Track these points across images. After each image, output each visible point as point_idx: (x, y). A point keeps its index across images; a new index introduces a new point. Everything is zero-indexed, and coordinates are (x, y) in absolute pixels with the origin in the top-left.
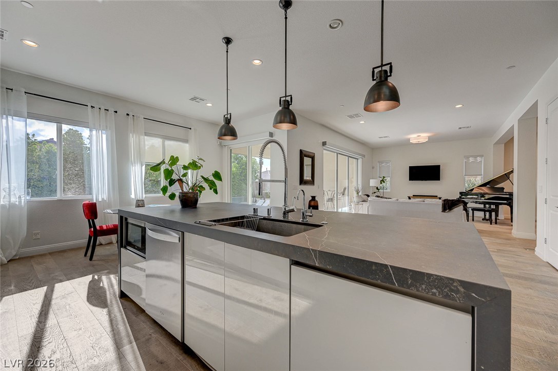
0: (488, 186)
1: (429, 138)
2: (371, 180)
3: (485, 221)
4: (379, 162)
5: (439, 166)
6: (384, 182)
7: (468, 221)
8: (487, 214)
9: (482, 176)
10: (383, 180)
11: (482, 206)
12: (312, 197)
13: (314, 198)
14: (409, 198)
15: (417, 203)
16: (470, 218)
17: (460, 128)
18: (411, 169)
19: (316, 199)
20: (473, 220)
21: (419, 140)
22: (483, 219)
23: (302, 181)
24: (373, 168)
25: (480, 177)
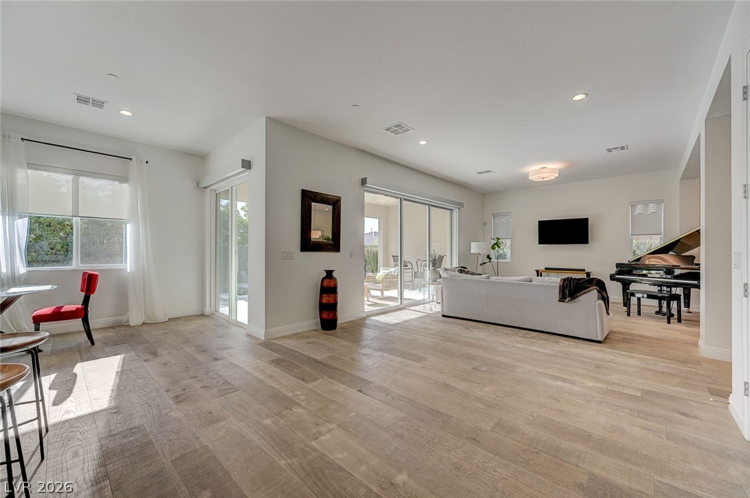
0: (671, 253)
1: (560, 172)
2: (472, 243)
3: (659, 316)
4: (494, 215)
5: (587, 220)
6: (499, 247)
7: (629, 315)
8: (664, 304)
9: (662, 236)
10: (496, 244)
11: (655, 289)
12: (327, 271)
13: (329, 274)
14: (539, 273)
15: (518, 284)
16: (634, 308)
17: (609, 150)
18: (542, 224)
19: (334, 274)
20: (639, 313)
21: (543, 175)
22: (657, 313)
23: (308, 245)
24: (485, 224)
25: (659, 236)
